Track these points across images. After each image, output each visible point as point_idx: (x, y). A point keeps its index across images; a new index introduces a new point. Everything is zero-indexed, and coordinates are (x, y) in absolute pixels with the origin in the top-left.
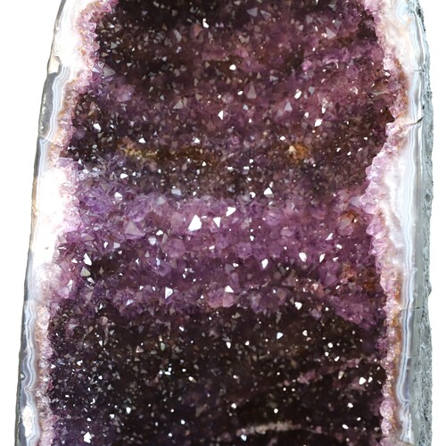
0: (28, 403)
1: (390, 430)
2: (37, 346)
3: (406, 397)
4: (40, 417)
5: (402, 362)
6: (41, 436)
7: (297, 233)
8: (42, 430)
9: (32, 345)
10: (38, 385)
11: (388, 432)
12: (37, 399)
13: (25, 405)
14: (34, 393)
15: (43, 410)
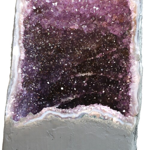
0: (16, 45)
1: (133, 51)
2: (20, 27)
3: (138, 41)
4: (20, 49)
5: (136, 31)
6: (21, 55)
7: (99, 5)
8: (21, 53)
9: (18, 26)
10: (20, 39)
11: (132, 52)
12: (19, 44)
13: (15, 45)
14: (18, 42)
15: (21, 47)
